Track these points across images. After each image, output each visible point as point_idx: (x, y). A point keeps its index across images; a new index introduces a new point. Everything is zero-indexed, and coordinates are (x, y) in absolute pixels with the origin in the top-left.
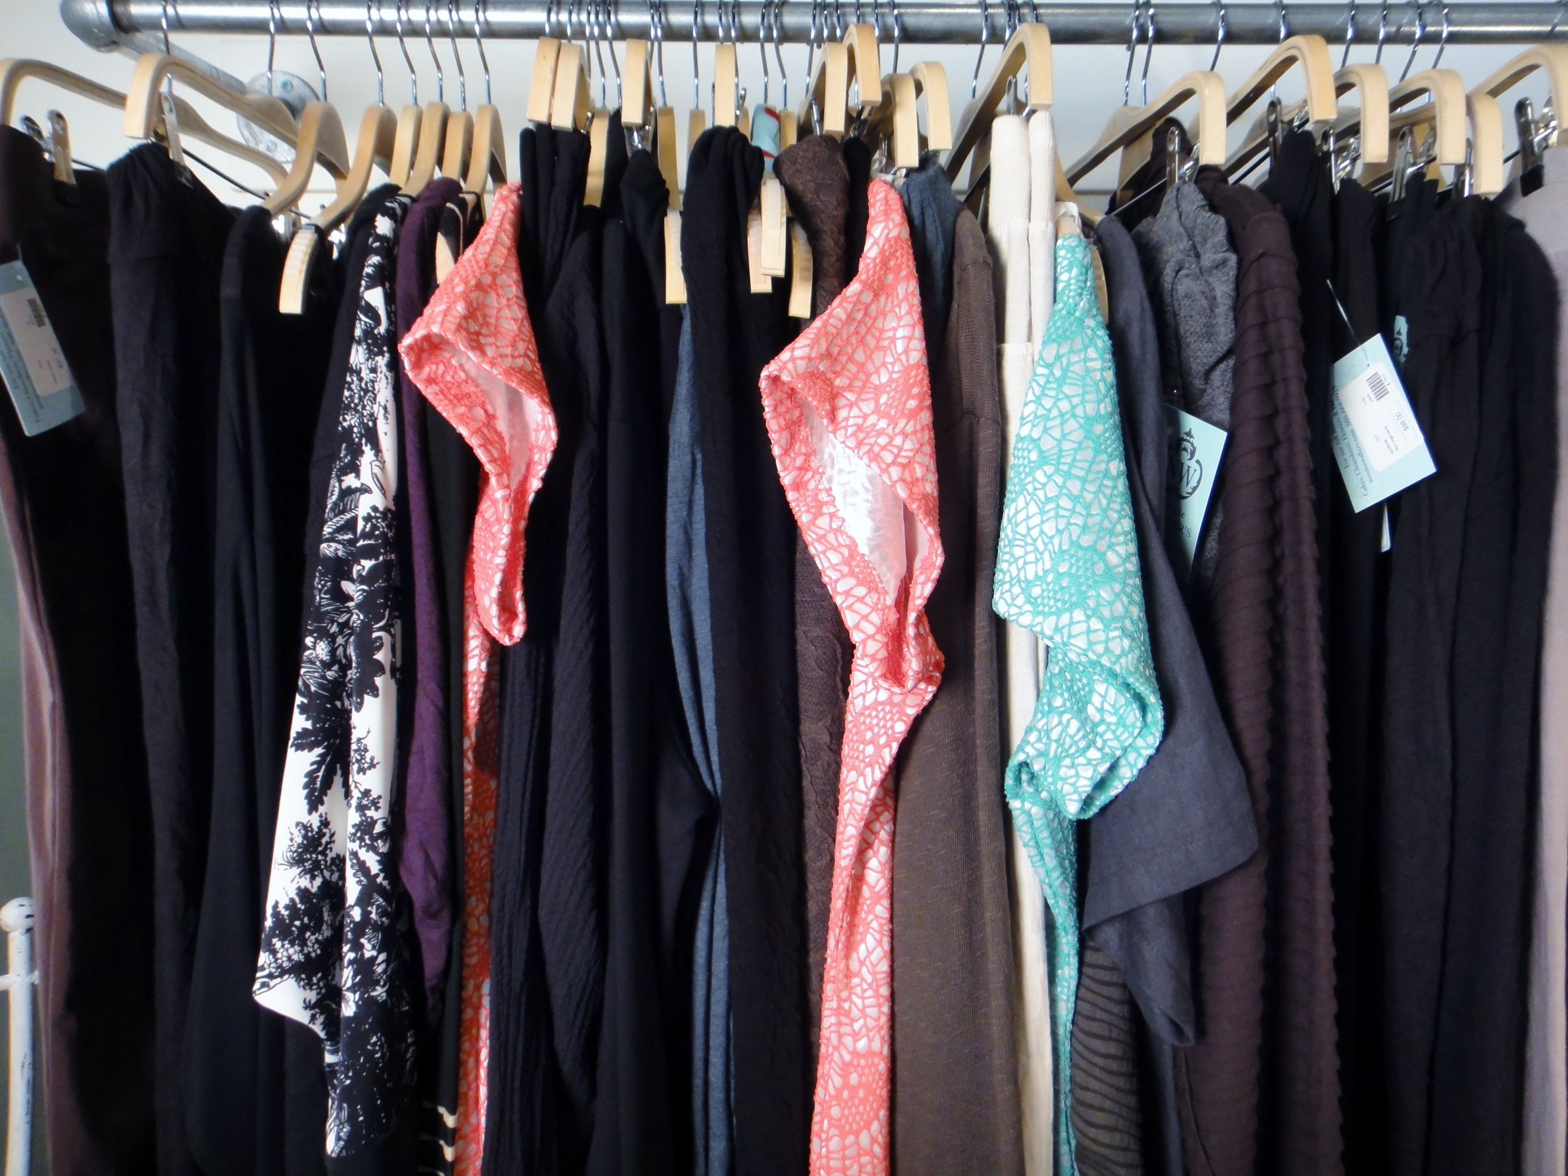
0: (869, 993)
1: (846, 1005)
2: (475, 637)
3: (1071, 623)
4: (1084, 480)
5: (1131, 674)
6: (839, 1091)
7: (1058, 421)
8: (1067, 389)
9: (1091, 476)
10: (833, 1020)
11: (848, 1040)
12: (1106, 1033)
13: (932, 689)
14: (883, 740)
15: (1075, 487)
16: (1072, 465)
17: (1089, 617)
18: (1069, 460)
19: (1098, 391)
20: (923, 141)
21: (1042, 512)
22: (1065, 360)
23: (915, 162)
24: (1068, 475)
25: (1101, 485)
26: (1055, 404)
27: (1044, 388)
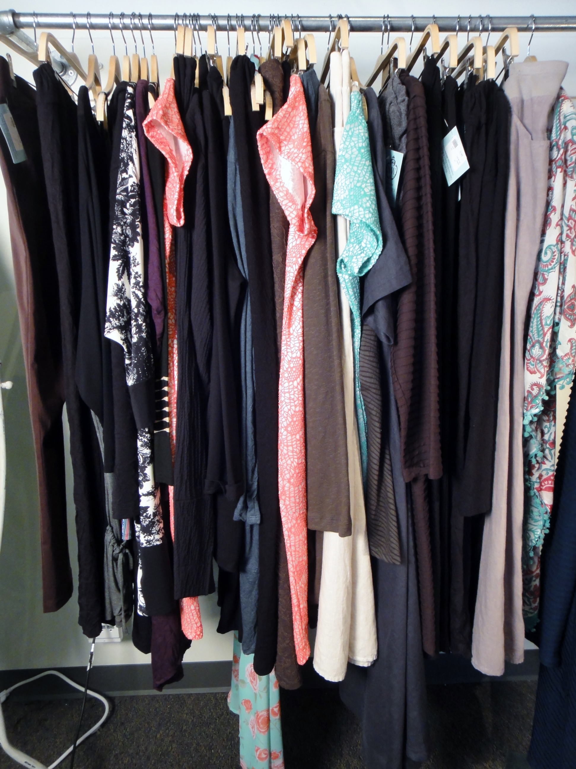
0: (296, 339)
1: (289, 343)
2: (167, 227)
3: (354, 210)
4: (358, 167)
5: (372, 224)
6: (287, 369)
7: (351, 149)
8: (353, 139)
9: (360, 165)
10: (285, 347)
11: (290, 354)
12: (369, 350)
13: (314, 240)
14: (298, 256)
15: (355, 168)
16: (354, 162)
17: (359, 208)
18: (353, 160)
19: (362, 139)
20: (307, 61)
21: (346, 177)
22: (352, 130)
23: (305, 68)
24: (353, 165)
25: (363, 168)
26: (350, 144)
27: (346, 139)
